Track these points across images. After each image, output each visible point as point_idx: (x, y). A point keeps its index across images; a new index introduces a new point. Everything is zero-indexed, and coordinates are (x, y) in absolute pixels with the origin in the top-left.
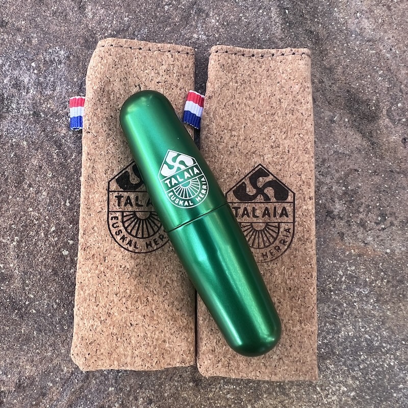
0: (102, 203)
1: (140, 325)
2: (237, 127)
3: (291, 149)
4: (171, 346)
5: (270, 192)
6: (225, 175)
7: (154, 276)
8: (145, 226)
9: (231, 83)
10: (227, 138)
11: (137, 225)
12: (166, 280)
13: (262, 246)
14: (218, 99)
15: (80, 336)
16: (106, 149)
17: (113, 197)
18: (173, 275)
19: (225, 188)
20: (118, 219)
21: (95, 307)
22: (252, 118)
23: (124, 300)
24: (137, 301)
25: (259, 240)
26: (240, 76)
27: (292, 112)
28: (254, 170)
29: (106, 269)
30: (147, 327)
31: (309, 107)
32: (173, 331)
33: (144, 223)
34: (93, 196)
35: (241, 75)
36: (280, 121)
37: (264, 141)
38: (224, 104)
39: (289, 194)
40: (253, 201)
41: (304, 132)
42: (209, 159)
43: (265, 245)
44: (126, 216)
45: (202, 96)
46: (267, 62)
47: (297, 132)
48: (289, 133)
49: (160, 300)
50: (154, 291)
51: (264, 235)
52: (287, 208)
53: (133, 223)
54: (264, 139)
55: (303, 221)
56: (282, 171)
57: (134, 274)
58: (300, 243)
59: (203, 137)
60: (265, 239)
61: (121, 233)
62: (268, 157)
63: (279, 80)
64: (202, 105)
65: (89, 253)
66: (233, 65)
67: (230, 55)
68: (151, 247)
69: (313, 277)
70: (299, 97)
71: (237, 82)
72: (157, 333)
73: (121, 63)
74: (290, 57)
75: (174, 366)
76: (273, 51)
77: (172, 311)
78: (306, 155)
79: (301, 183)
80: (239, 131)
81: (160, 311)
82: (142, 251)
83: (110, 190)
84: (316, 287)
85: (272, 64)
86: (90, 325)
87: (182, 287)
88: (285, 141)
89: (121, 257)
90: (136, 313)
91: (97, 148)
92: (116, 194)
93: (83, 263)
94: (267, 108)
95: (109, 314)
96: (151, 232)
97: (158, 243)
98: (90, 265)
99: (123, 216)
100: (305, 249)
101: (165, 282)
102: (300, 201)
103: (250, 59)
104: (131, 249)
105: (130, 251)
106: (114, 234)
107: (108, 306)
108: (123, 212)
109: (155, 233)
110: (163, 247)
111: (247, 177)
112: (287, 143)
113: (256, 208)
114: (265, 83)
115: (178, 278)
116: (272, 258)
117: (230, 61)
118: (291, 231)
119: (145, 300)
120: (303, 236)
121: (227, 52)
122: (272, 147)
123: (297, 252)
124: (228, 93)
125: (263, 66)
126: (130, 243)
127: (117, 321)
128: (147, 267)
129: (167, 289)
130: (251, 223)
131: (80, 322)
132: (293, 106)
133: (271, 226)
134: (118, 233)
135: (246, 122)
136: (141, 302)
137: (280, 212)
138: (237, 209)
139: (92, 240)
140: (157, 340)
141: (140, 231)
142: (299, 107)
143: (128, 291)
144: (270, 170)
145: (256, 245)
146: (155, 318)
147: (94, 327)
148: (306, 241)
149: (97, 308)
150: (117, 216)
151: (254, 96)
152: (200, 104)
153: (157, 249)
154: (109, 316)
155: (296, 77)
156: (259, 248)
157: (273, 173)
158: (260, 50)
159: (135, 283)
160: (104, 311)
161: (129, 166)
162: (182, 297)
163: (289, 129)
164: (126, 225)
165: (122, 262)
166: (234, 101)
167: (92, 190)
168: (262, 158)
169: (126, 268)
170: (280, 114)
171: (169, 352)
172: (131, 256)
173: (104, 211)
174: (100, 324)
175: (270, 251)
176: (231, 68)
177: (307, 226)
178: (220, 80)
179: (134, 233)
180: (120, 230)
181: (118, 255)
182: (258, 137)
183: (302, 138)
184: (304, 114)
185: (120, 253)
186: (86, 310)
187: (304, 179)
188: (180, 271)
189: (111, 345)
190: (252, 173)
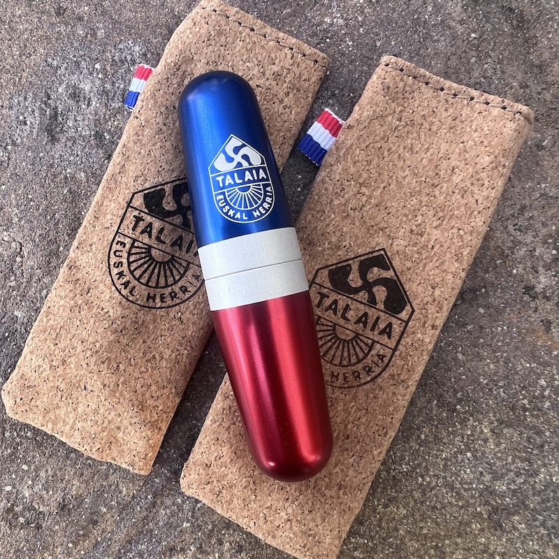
0: (114, 217)
1: (96, 394)
2: (373, 183)
3: (438, 246)
4: (125, 438)
5: (381, 293)
6: (327, 244)
7: (141, 341)
8: (156, 271)
9: (390, 118)
10: (351, 193)
11: (146, 266)
12: (154, 353)
13: (337, 361)
14: (361, 133)
15: (21, 372)
16: (149, 148)
17: (132, 214)
18: (166, 350)
19: (319, 262)
20: (124, 247)
21: (52, 345)
22: (400, 179)
23: (89, 353)
24: (103, 363)
25: (335, 352)
26: (409, 112)
27: (464, 192)
28: (372, 253)
29: (84, 304)
30: (103, 400)
31: (493, 195)
32: (133, 421)
33: (158, 267)
34: (109, 203)
35: (411, 111)
36: (441, 199)
37: (405, 219)
38: (367, 143)
39: (406, 307)
40: (351, 296)
41: (468, 228)
42: (314, 213)
43: (341, 363)
44: (136, 247)
45: (341, 121)
46: (459, 107)
47: (457, 225)
48: (445, 223)
49: (135, 374)
50: (132, 359)
51: (346, 349)
52: (394, 326)
53: (142, 261)
54: (405, 215)
55: (408, 354)
56: (411, 271)
57: (115, 326)
58: (391, 382)
59: (319, 179)
60: (346, 354)
61: (122, 266)
62: (399, 244)
63: (465, 138)
64: (335, 134)
65: (74, 275)
66: (404, 92)
67: (405, 77)
68: (154, 301)
69: (388, 437)
70: (484, 175)
71: (400, 120)
72: (113, 413)
73: (217, 39)
74: (496, 111)
75: (119, 464)
76: (475, 93)
77: (143, 395)
78: (455, 264)
79: (430, 299)
80: (374, 190)
81: (128, 389)
82: (139, 302)
83: (131, 205)
84: (384, 452)
85: (466, 112)
86: (37, 364)
87: (171, 371)
88: (435, 232)
89: (108, 296)
90: (96, 377)
91: (138, 143)
92: (136, 213)
93: (62, 284)
94: (430, 173)
95: (64, 362)
96: (162, 282)
97: (165, 300)
98: (68, 291)
99: (132, 246)
100: (394, 393)
101: (152, 355)
102: (417, 324)
103: (436, 94)
104: (124, 292)
105: (122, 295)
106: (112, 263)
107: (67, 351)
108: (134, 240)
109: (167, 286)
110: (170, 309)
111: (358, 259)
112: (436, 234)
113: (352, 307)
114: (443, 137)
115: (171, 357)
116: (344, 384)
117: (401, 85)
118: (386, 360)
119: (115, 365)
120: (399, 375)
121: (402, 70)
122: (412, 231)
123: (381, 393)
124: (380, 131)
125: (451, 110)
126: (126, 284)
127: (70, 375)
128: (136, 326)
129: (150, 364)
130: (335, 324)
131: (28, 354)
132: (469, 186)
133: (361, 340)
134: (116, 265)
135: (390, 181)
136: (108, 366)
137: (383, 327)
138: (323, 296)
139: (83, 259)
140: (109, 422)
141: (146, 275)
142: (477, 189)
143: (98, 345)
144: (393, 262)
145: (329, 357)
146: (117, 395)
147: (40, 371)
148: (400, 384)
149: (53, 348)
150: (126, 242)
151: (417, 149)
152: (333, 132)
153: (161, 308)
154: (63, 364)
155: (492, 143)
156: (331, 363)
157: (396, 269)
158: (454, 84)
159: (112, 338)
160: (59, 355)
161: (170, 182)
162: (165, 384)
163: (448, 217)
164: (131, 260)
165: (106, 304)
166: (385, 145)
167: (110, 196)
168: (390, 242)
169: (108, 315)
170: (444, 189)
171: (119, 444)
172: (120, 303)
173: (113, 228)
174: (48, 369)
175: (344, 374)
176: (400, 95)
177: (410, 363)
178: (374, 108)
179: (137, 273)
180: (121, 263)
181: (105, 293)
182: (398, 210)
183: (461, 237)
184: (480, 202)
185: (109, 291)
186: (40, 344)
187: (436, 296)
188: (178, 350)
189: (52, 400)
190: (366, 257)
